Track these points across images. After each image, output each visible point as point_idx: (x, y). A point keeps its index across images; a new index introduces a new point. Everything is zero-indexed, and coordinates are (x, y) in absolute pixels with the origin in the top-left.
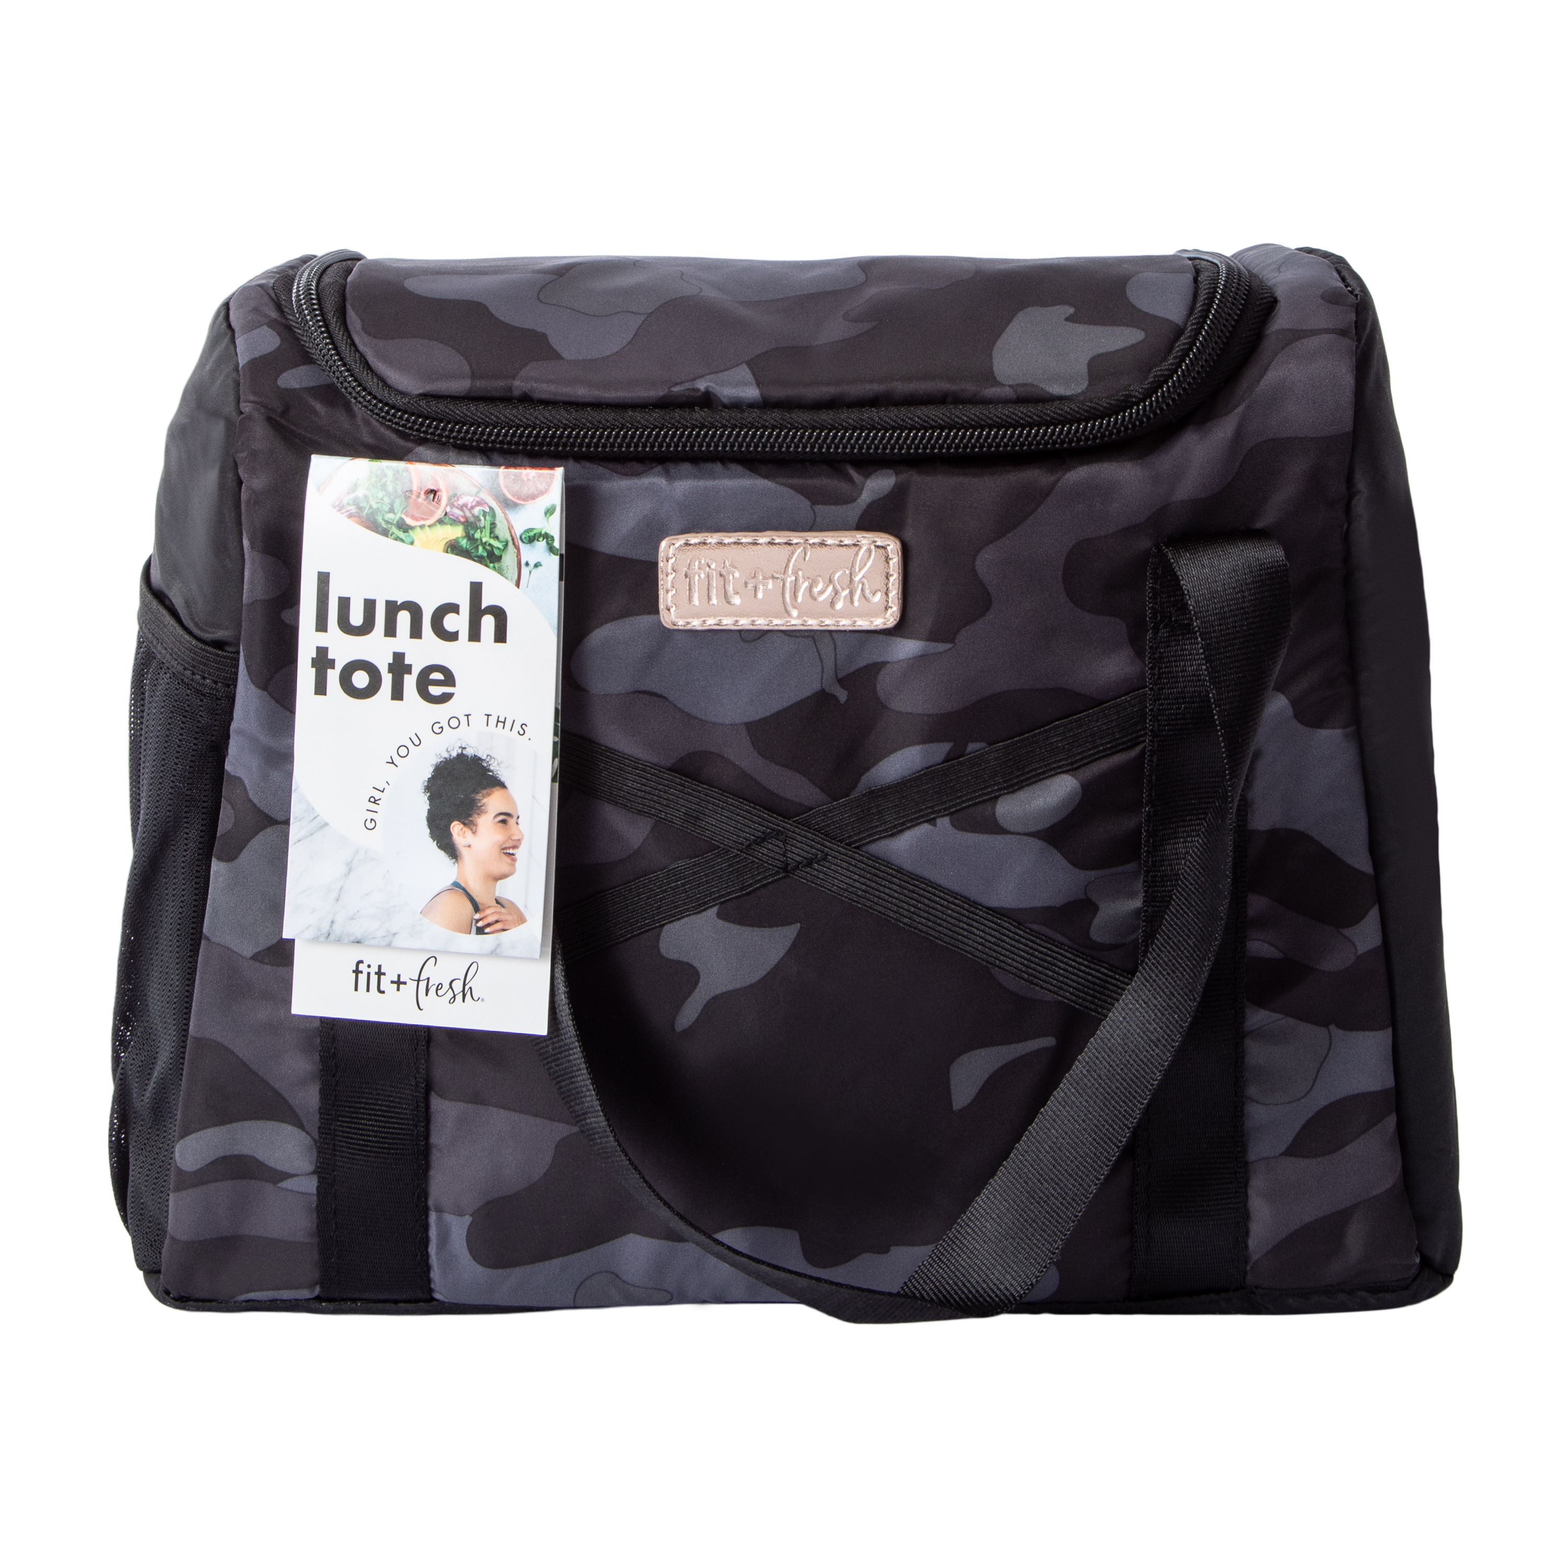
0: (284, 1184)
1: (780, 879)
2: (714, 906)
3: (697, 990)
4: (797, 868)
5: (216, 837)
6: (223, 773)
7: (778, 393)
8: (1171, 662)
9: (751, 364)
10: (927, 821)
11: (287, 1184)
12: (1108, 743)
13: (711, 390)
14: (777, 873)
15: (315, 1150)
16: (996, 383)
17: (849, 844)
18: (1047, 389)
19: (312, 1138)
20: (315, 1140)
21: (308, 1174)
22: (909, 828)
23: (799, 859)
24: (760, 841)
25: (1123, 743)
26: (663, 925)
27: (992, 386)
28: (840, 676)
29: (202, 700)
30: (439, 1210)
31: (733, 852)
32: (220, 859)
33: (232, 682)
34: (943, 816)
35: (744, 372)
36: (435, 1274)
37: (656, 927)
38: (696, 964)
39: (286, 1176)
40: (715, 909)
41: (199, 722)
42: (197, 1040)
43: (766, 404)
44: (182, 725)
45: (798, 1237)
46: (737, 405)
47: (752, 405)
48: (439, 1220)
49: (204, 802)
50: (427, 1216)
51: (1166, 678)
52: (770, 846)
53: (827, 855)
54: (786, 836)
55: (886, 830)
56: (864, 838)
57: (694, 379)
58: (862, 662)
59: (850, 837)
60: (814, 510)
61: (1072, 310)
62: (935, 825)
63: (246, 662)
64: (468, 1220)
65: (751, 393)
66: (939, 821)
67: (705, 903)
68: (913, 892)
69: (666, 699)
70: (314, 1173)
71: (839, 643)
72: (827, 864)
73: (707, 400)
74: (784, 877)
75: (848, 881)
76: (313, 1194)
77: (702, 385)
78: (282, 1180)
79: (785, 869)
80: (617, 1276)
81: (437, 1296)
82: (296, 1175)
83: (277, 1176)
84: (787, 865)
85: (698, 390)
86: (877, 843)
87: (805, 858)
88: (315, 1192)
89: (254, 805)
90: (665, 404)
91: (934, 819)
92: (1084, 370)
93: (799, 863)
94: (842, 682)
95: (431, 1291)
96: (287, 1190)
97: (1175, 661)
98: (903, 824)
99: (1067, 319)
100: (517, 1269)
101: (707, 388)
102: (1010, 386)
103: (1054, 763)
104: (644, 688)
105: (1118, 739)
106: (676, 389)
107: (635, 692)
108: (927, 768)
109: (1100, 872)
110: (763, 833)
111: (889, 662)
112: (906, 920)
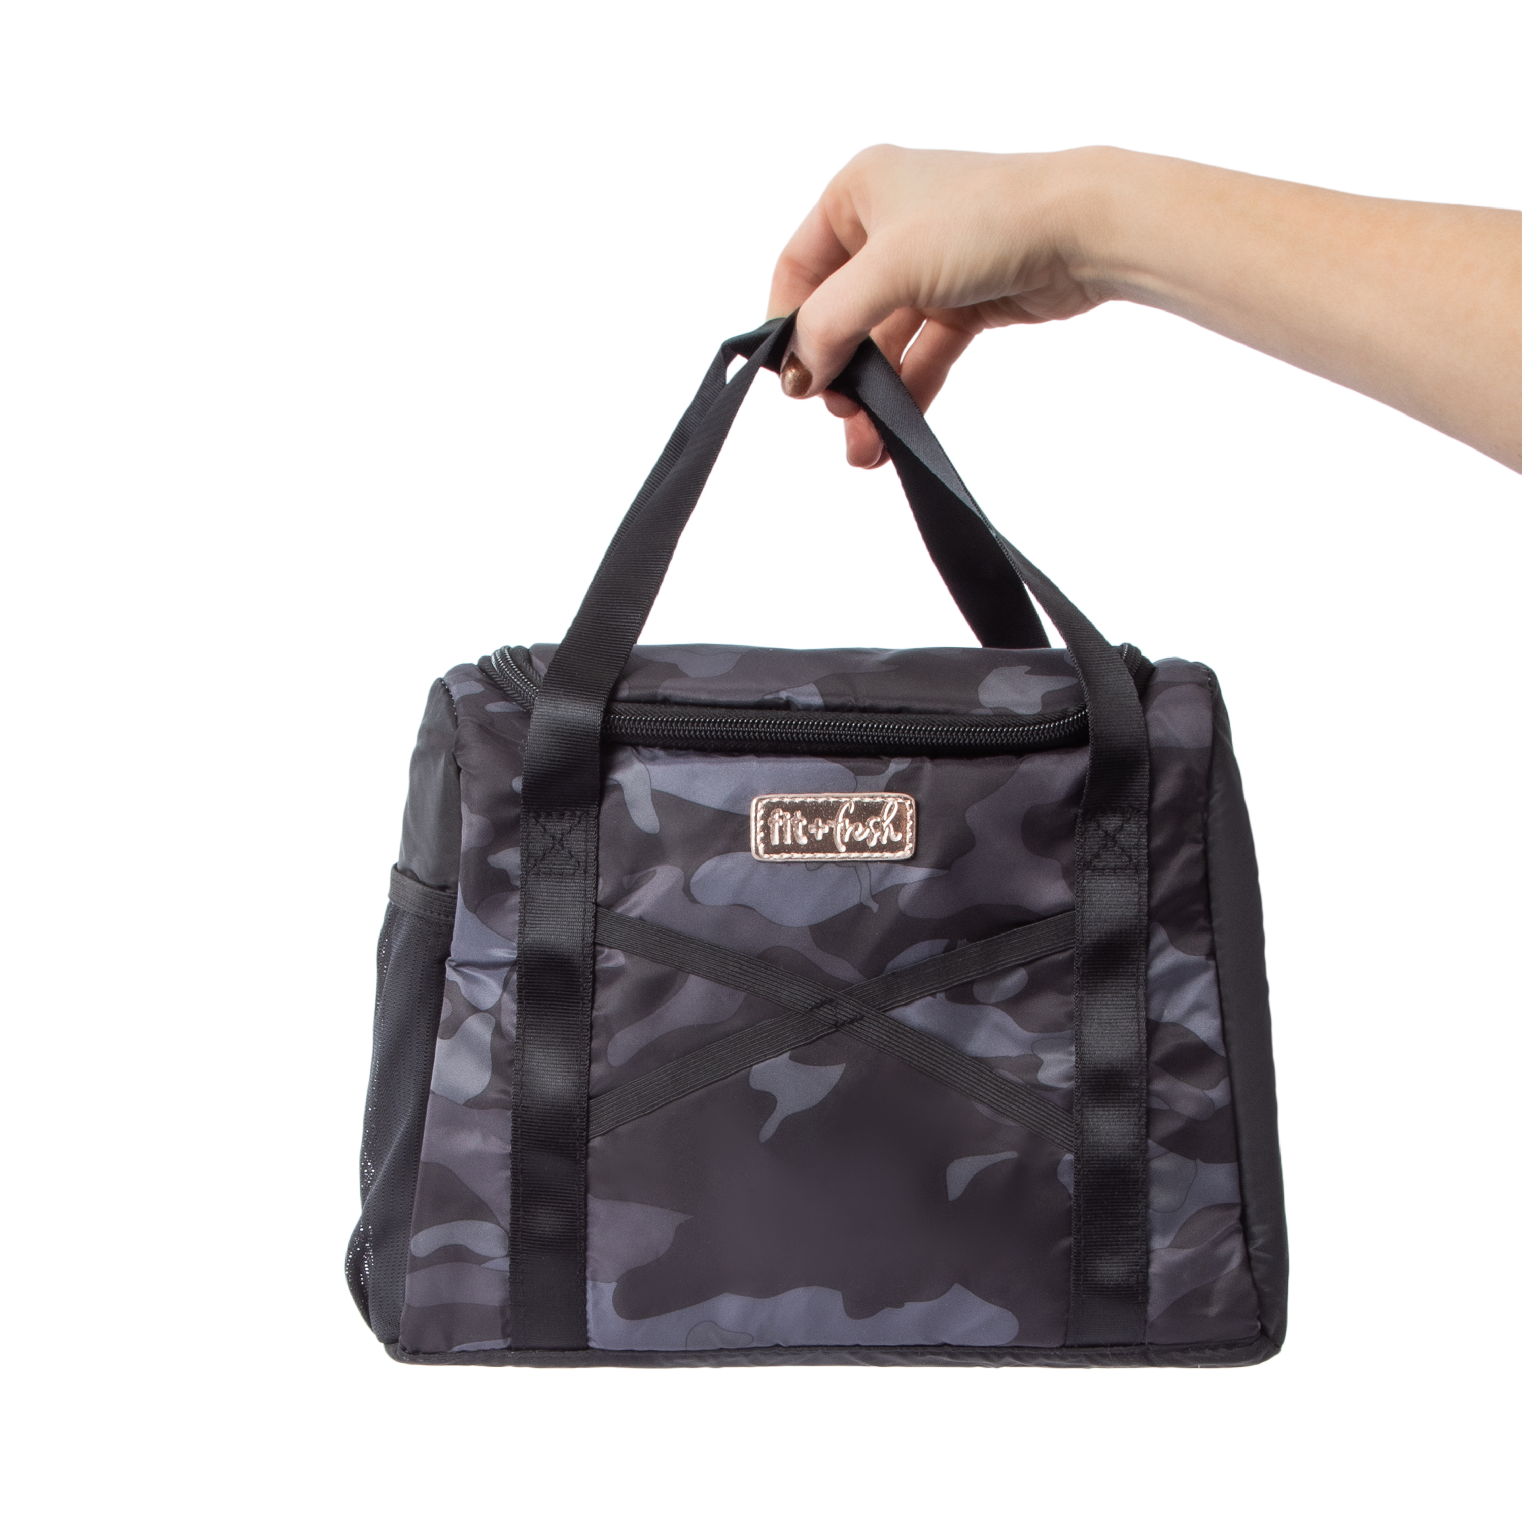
0: (486, 1265)
1: (832, 1033)
2: (788, 1051)
3: (775, 1112)
4: (843, 1025)
5: (439, 1021)
6: (444, 981)
7: (836, 701)
8: (1092, 894)
9: (816, 683)
10: (931, 995)
11: (487, 1265)
12: (1049, 946)
13: (790, 699)
14: (831, 1028)
15: (507, 1240)
16: (980, 705)
17: (879, 1009)
18: (1015, 711)
19: (506, 1231)
20: (508, 1234)
21: (503, 1257)
22: (918, 999)
23: (844, 1018)
24: (818, 1007)
25: (1060, 947)
26: (751, 1066)
27: (978, 708)
28: (873, 894)
29: (430, 927)
30: (594, 1280)
31: (800, 1013)
32: (442, 1038)
33: (451, 913)
34: (941, 992)
35: (812, 688)
36: (591, 1326)
37: (748, 1067)
38: (775, 1093)
39: (488, 1259)
40: (788, 1054)
41: (427, 943)
42: (426, 1164)
43: (827, 708)
44: (416, 947)
45: (841, 1296)
46: (808, 708)
47: (818, 709)
48: (594, 1286)
49: (430, 1000)
50: (585, 1283)
51: (1088, 904)
52: (826, 1010)
53: (864, 1016)
54: (837, 1003)
55: (903, 1000)
56: (888, 1005)
57: (778, 691)
58: (888, 884)
59: (879, 1004)
60: (856, 779)
61: (1029, 668)
62: (935, 998)
63: (462, 893)
64: (614, 1285)
65: (817, 700)
66: (938, 995)
67: (782, 1049)
68: (921, 1044)
69: (755, 910)
70: (507, 1256)
71: (872, 871)
72: (863, 1022)
73: (787, 705)
74: (834, 1032)
75: (878, 1034)
76: (506, 1271)
77: (784, 695)
78: (484, 1262)
79: (836, 1025)
80: (716, 1324)
81: (592, 1344)
82: (494, 1258)
83: (481, 1260)
84: (837, 1022)
85: (782, 699)
86: (896, 1009)
87: (849, 1018)
88: (508, 1269)
89: (465, 999)
90: (760, 706)
91: (935, 993)
92: (1039, 700)
93: (845, 1021)
94: (874, 897)
95: (587, 1340)
96: (488, 1269)
97: (1094, 893)
98: (914, 996)
99: (1026, 673)
100: (648, 1319)
101: (788, 697)
102: (991, 708)
103: (1013, 957)
104: (739, 902)
105: (1056, 944)
106: (768, 697)
107: (734, 905)
108: (931, 957)
109: (1041, 1035)
110: (821, 1000)
111: (906, 884)
112: (916, 1063)
